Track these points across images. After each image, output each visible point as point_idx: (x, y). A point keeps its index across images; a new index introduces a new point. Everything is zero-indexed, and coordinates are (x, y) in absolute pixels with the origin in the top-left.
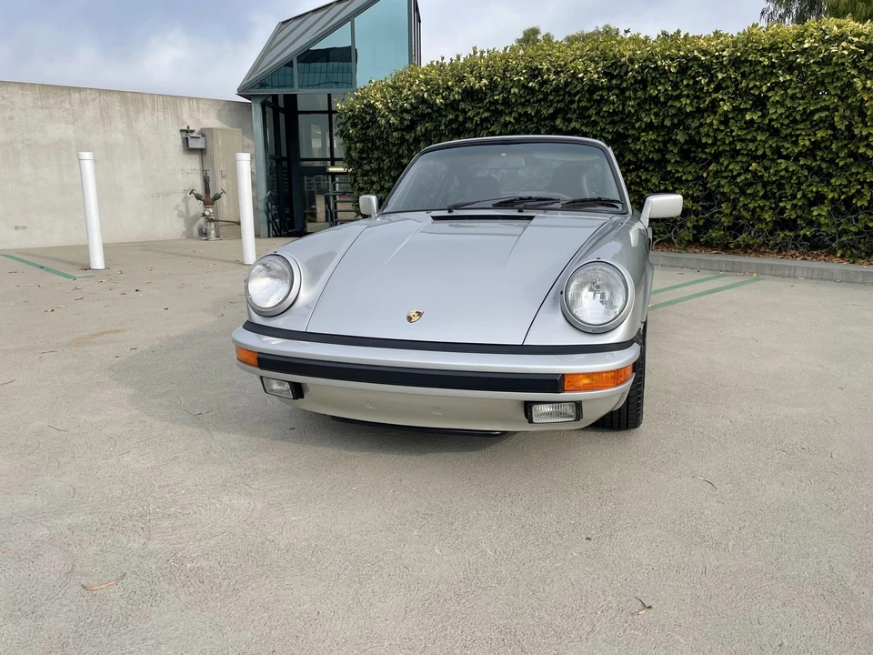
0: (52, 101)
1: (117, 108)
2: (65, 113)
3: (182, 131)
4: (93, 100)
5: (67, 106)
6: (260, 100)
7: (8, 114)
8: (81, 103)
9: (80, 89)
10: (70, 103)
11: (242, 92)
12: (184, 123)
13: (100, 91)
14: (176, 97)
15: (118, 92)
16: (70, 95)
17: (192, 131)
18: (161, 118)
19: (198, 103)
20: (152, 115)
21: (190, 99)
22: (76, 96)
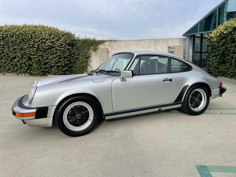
0: (138, 43)
1: (153, 43)
2: (141, 46)
3: (168, 47)
4: (147, 42)
5: (142, 44)
6: (189, 37)
7: (129, 47)
8: (145, 43)
9: (145, 40)
10: (142, 43)
11: (184, 35)
12: (169, 45)
13: (149, 40)
14: (168, 39)
15: (154, 39)
16: (142, 41)
17: (171, 47)
18: (163, 45)
19: (173, 40)
20: (161, 44)
21: (171, 39)
22: (144, 42)
